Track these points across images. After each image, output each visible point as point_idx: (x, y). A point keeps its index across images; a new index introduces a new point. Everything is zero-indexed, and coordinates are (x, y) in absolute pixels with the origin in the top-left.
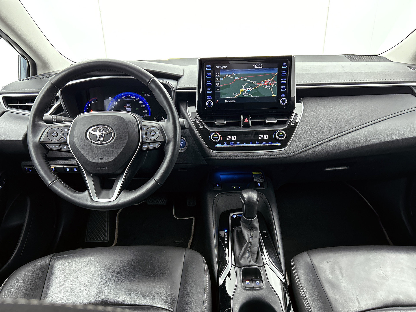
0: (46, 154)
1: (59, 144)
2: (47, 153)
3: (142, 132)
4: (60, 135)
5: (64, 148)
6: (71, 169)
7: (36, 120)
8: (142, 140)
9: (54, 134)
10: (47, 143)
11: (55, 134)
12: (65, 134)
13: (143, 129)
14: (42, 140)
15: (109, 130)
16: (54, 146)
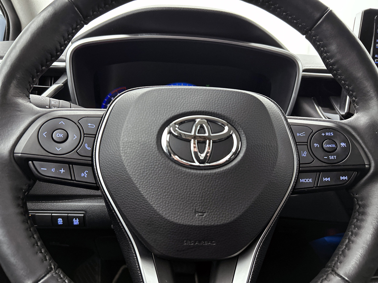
0: (25, 192)
1: (69, 163)
2: (30, 187)
3: (296, 143)
4: (73, 137)
5: (83, 175)
6: (68, 220)
7: (12, 89)
8: (300, 164)
9: (58, 135)
10: (33, 160)
11: (61, 136)
12: (89, 135)
13: (298, 135)
14: (19, 149)
15: (226, 128)
16: (53, 170)
